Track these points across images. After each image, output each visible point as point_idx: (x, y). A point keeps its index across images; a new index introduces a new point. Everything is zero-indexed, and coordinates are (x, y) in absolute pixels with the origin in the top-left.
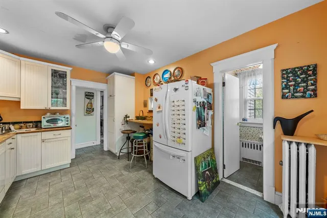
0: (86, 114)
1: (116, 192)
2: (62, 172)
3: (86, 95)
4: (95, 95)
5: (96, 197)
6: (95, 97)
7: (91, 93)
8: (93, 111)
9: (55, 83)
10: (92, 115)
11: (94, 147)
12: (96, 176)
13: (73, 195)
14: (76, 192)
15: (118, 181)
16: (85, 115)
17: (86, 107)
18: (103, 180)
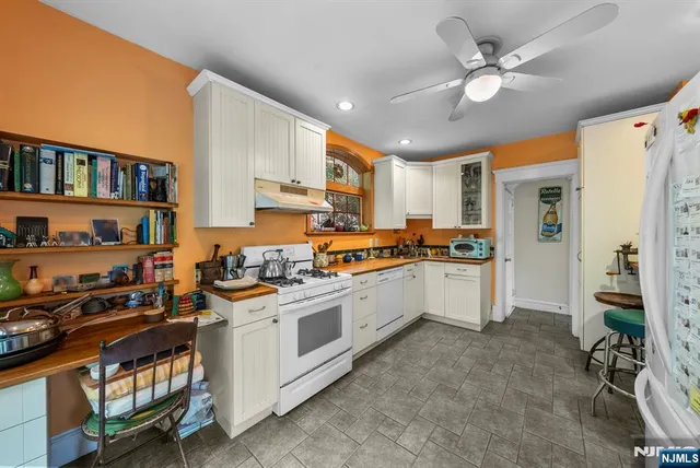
0: (541, 237)
1: (495, 423)
2: (466, 333)
3: (542, 196)
4: (564, 191)
5: (462, 400)
6: (564, 196)
7: (553, 189)
8: (560, 230)
9: (467, 186)
10: (555, 240)
11: (557, 318)
12: (497, 370)
13: (444, 370)
14: (451, 371)
15: (523, 410)
16: (539, 240)
17: (541, 221)
18: (500, 384)
